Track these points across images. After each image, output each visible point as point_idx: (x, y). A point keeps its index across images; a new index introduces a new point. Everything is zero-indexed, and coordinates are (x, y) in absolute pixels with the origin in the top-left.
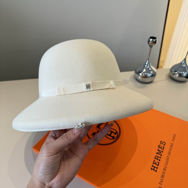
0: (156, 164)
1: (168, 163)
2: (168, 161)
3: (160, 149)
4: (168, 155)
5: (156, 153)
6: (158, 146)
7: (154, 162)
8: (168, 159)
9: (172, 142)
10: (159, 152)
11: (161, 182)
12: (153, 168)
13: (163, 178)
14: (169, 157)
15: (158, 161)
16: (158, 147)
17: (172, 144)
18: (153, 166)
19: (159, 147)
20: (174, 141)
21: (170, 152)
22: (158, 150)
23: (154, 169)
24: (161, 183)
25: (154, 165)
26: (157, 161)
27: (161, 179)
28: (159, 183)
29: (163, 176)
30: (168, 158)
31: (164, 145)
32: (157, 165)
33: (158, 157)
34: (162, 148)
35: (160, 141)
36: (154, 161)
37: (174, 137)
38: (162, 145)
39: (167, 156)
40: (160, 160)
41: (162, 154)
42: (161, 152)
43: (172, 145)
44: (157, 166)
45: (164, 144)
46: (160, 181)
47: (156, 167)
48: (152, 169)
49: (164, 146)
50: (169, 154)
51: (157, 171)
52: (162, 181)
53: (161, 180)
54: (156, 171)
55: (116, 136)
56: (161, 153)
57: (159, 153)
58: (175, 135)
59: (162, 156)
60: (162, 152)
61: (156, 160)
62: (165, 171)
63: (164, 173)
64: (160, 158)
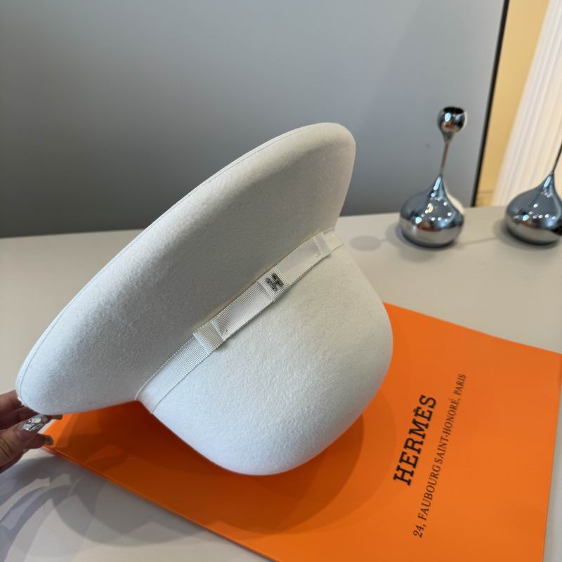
0: (407, 462)
1: (442, 456)
2: (442, 452)
3: (419, 419)
4: (444, 435)
5: (408, 431)
6: (414, 411)
7: (402, 456)
8: (445, 444)
9: (456, 397)
10: (417, 428)
11: (423, 513)
12: (399, 475)
13: (429, 500)
14: (447, 440)
15: (416, 454)
16: (414, 413)
17: (454, 403)
18: (399, 468)
19: (417, 414)
20: (459, 394)
21: (450, 426)
22: (415, 422)
23: (403, 476)
25: (404, 466)
26: (410, 453)
27: (423, 504)
28: (419, 516)
29: (429, 496)
30: (445, 442)
31: (432, 407)
32: (411, 464)
33: (414, 442)
34: (427, 414)
35: (420, 397)
36: (404, 453)
37: (460, 384)
38: (425, 408)
39: (442, 438)
40: (419, 451)
41: (426, 431)
42: (423, 427)
43: (455, 405)
44: (411, 466)
45: (431, 403)
46: (422, 510)
47: (410, 471)
48: (396, 477)
49: (431, 409)
50: (447, 430)
51: (412, 483)
52: (425, 510)
53: (424, 507)
54: (409, 482)
56: (422, 430)
57: (418, 430)
58: (462, 378)
59: (426, 437)
60: (427, 426)
61: (407, 450)
62: (435, 479)
63: (431, 485)
64: (421, 443)
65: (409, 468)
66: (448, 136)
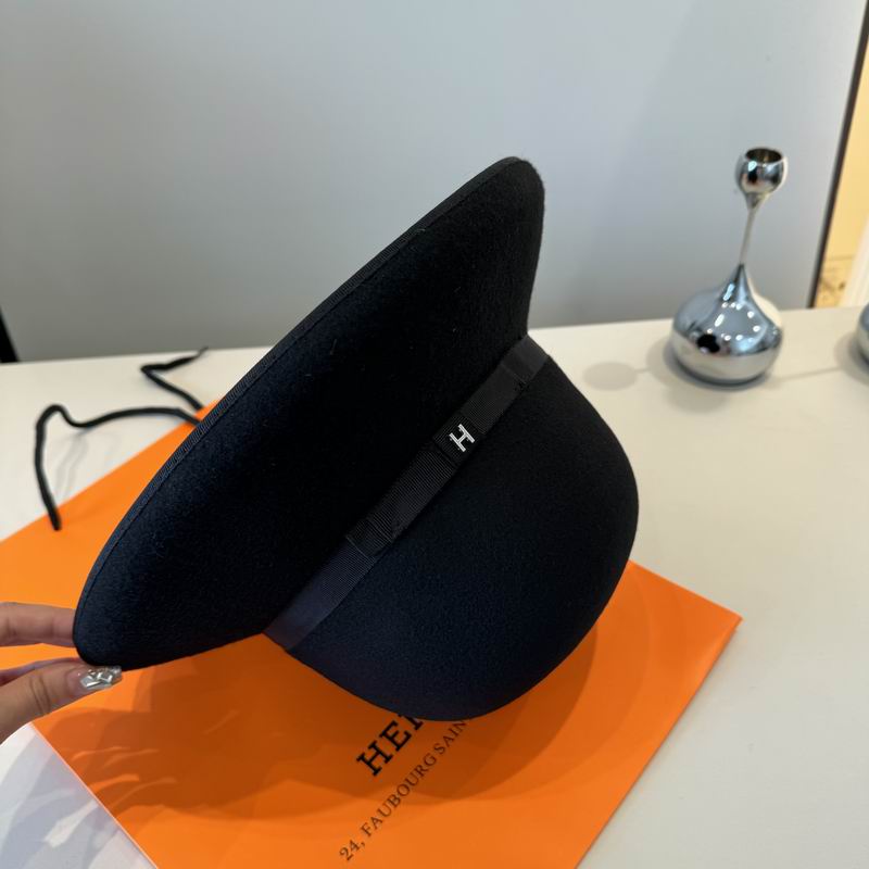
1: (450, 741)
7: (388, 728)
11: (370, 824)
12: (368, 757)
15: (411, 729)
23: (372, 760)
24: (372, 827)
26: (404, 726)
27: (379, 811)
28: (363, 828)
29: (392, 802)
32: (395, 743)
36: (393, 724)
40: (417, 727)
46: (373, 819)
47: (388, 754)
48: (362, 758)
52: (378, 820)
53: (379, 817)
54: (376, 771)
61: (401, 719)
62: (419, 776)
63: (408, 784)
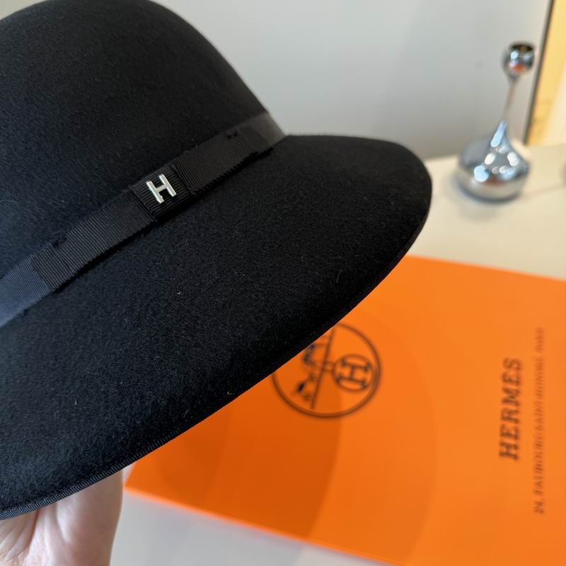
0: (508, 434)
1: (541, 421)
3: (509, 386)
5: (501, 401)
6: (501, 377)
7: (502, 430)
10: (508, 395)
12: (505, 451)
15: (514, 424)
16: (502, 380)
19: (505, 381)
21: (541, 386)
23: (508, 452)
24: (538, 487)
25: (506, 440)
26: (509, 425)
29: (539, 468)
30: (540, 405)
31: (518, 369)
32: (512, 436)
33: (510, 412)
34: (514, 379)
35: (503, 360)
38: (512, 373)
40: (516, 421)
41: (520, 398)
43: (540, 363)
44: (513, 438)
45: (515, 366)
47: (514, 444)
49: (517, 373)
50: (539, 393)
53: (538, 480)
54: (515, 457)
55: (369, 377)
56: (514, 396)
57: (511, 397)
59: (520, 404)
60: (518, 392)
63: (539, 456)
64: (516, 412)
65: (510, 441)
66: (514, 79)
